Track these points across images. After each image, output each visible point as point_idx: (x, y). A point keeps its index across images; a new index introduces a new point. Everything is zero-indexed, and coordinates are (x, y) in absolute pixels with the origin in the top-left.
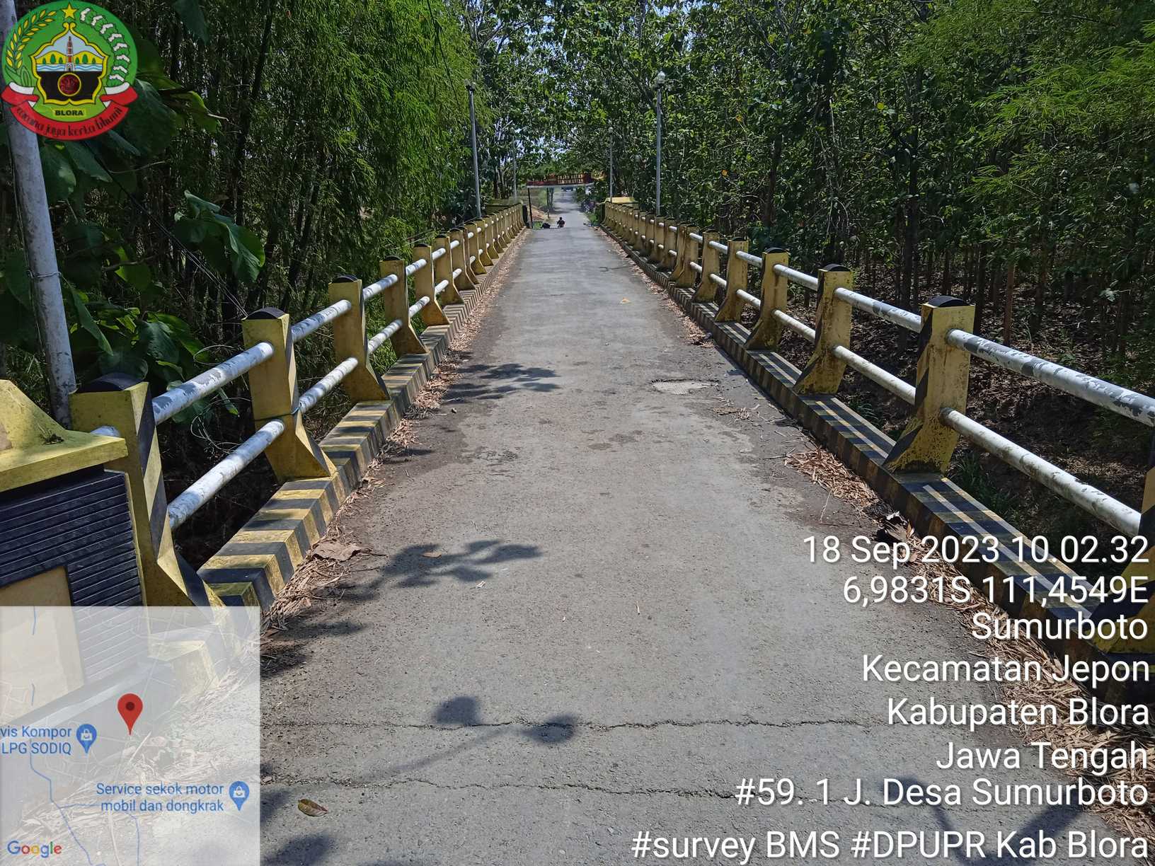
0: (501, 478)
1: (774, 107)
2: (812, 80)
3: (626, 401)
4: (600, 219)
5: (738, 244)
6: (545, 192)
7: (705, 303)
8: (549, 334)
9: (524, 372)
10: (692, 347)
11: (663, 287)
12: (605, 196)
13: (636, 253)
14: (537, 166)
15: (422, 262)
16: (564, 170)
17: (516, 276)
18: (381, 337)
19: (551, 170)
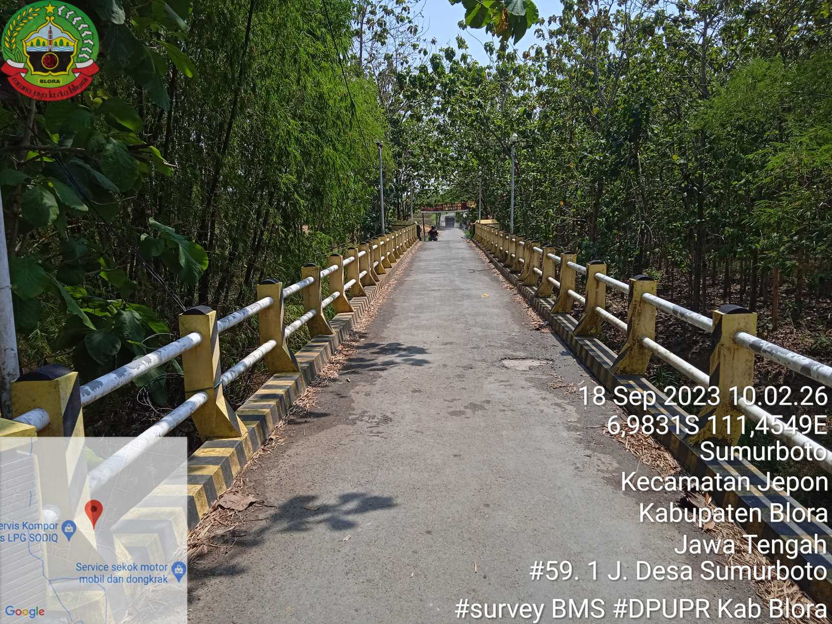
0: (376, 438)
1: (597, 158)
2: (625, 139)
3: (480, 375)
4: (472, 235)
5: (569, 257)
6: (435, 215)
7: (545, 298)
8: (427, 320)
9: (404, 350)
10: (534, 332)
11: (515, 285)
12: (476, 218)
13: (496, 260)
14: (428, 198)
15: (335, 267)
16: (448, 200)
17: (408, 275)
18: (297, 323)
19: (439, 201)
